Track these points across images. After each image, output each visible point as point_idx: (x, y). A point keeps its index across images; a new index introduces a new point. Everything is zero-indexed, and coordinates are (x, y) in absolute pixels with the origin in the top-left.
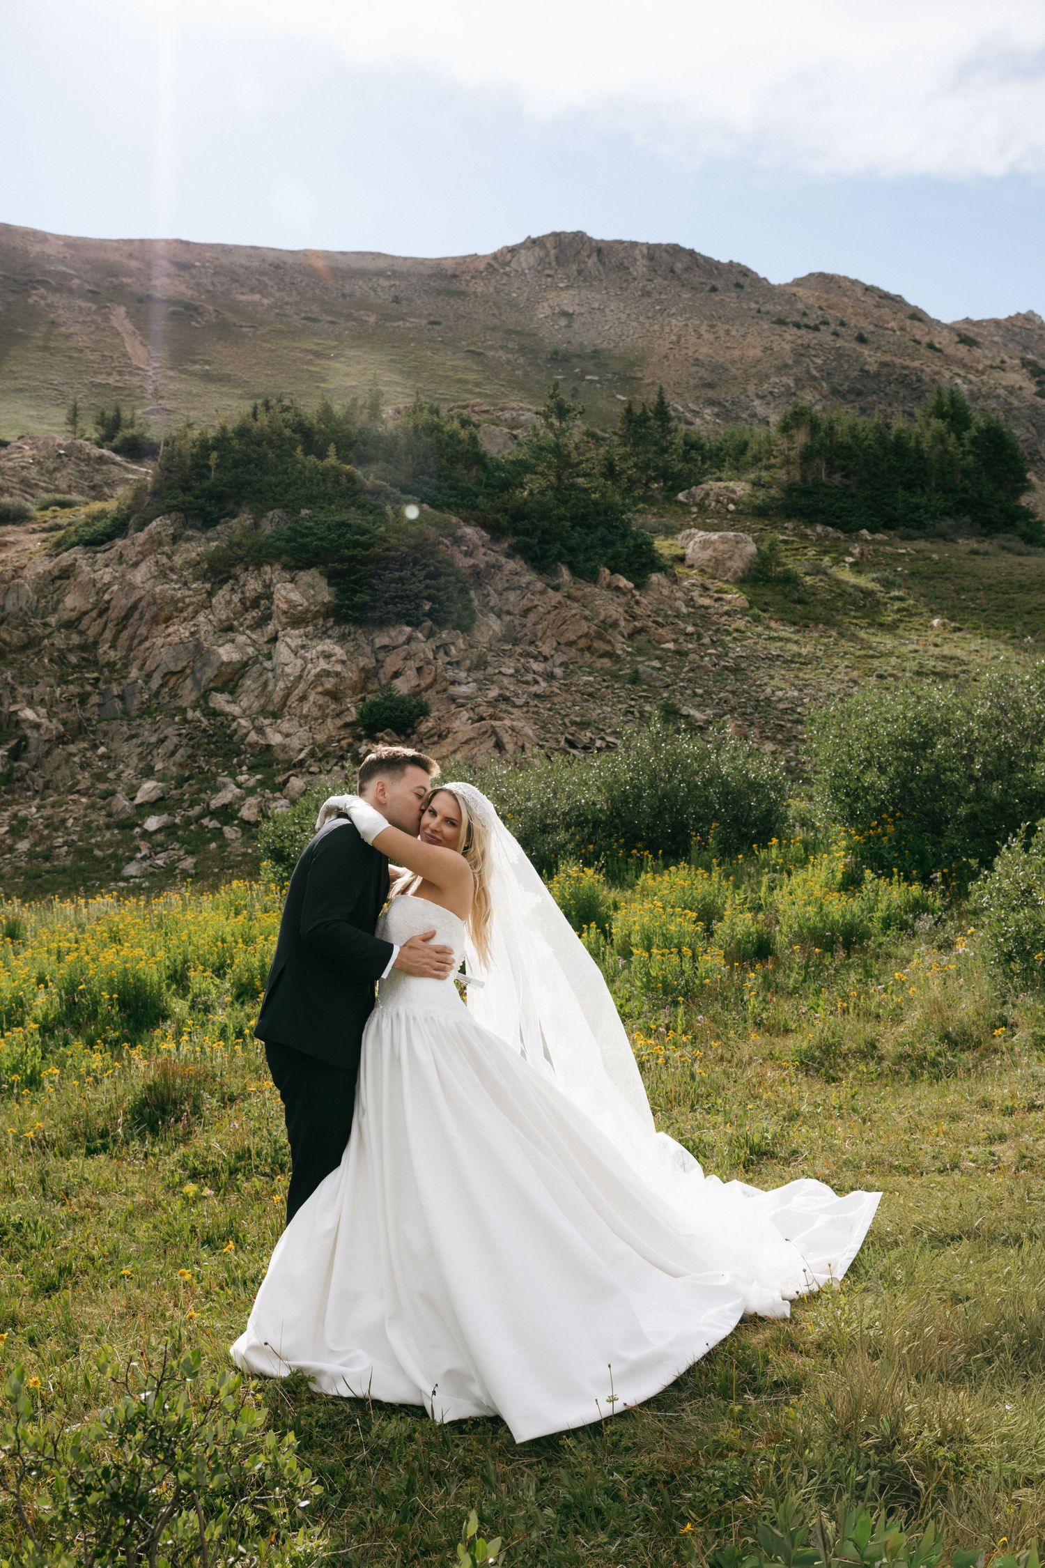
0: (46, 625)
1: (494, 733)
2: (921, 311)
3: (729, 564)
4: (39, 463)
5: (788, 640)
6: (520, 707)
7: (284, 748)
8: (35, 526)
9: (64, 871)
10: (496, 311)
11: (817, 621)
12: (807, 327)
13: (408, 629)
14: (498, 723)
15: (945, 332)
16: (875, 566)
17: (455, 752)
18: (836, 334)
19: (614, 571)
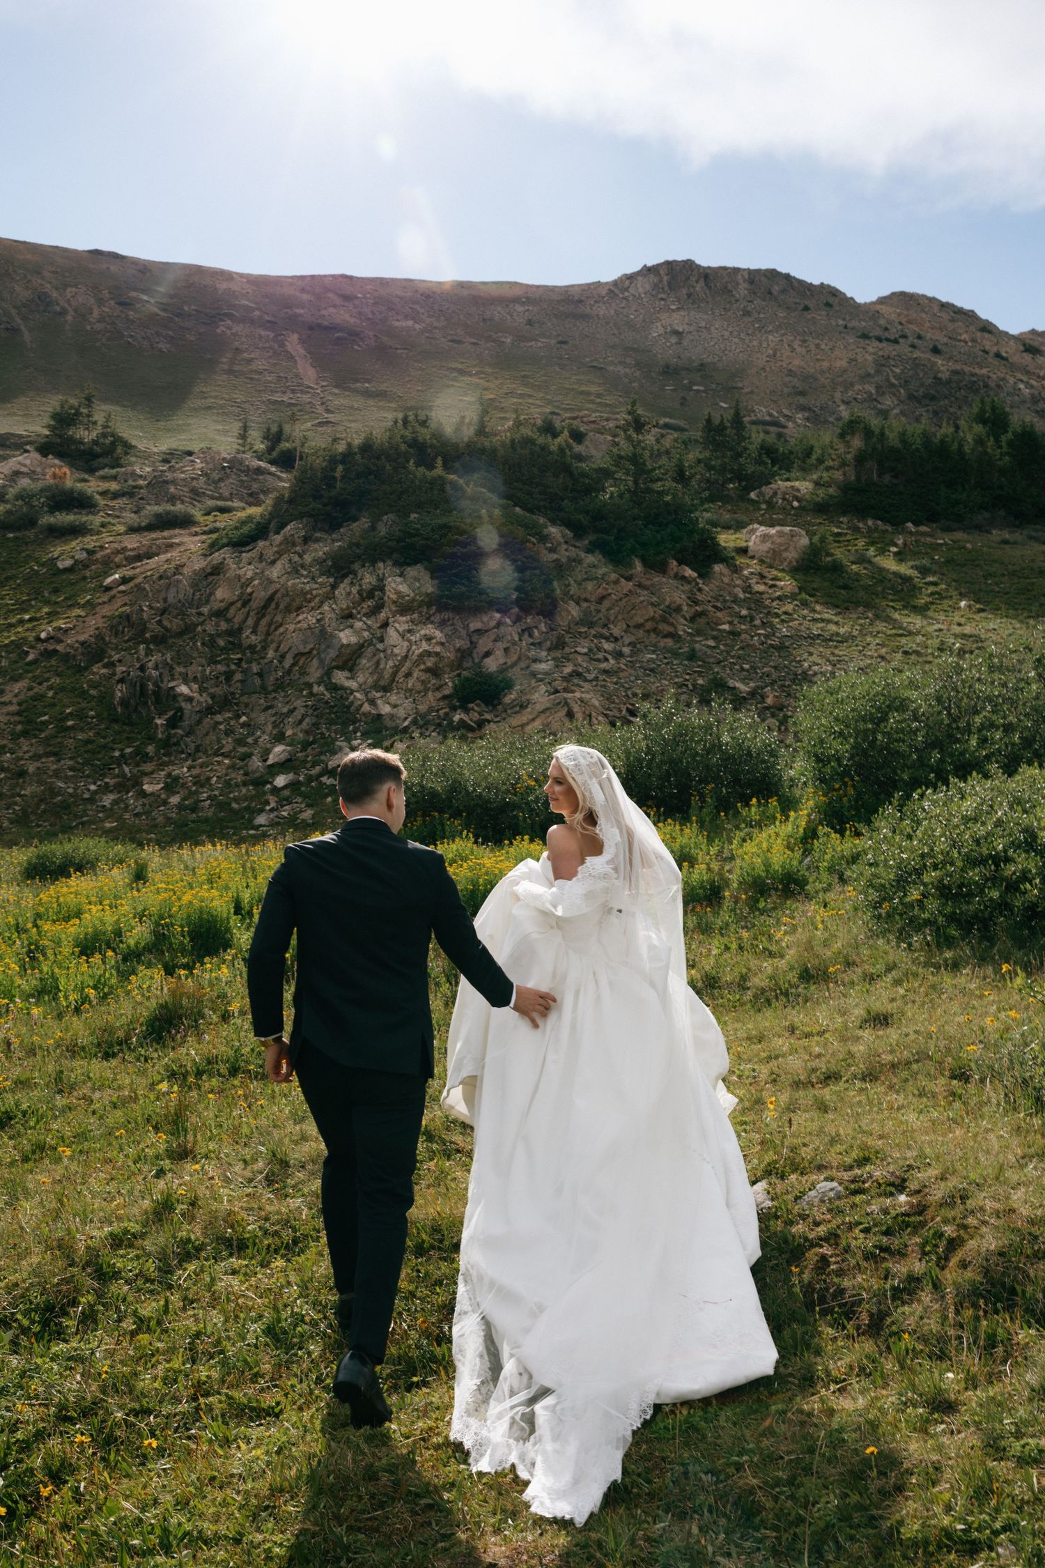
0: (200, 614)
1: (566, 703)
2: (991, 324)
3: (785, 555)
4: (206, 474)
5: (829, 621)
6: (591, 681)
7: (392, 717)
8: (197, 529)
9: (206, 820)
10: (615, 331)
11: (857, 604)
12: (888, 340)
13: (498, 615)
14: (570, 695)
15: (1012, 343)
16: (916, 554)
17: (533, 720)
18: (913, 346)
19: (680, 563)
